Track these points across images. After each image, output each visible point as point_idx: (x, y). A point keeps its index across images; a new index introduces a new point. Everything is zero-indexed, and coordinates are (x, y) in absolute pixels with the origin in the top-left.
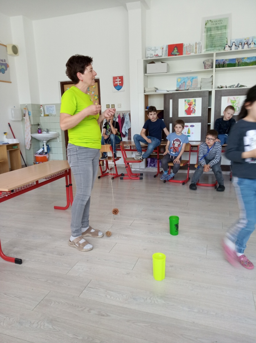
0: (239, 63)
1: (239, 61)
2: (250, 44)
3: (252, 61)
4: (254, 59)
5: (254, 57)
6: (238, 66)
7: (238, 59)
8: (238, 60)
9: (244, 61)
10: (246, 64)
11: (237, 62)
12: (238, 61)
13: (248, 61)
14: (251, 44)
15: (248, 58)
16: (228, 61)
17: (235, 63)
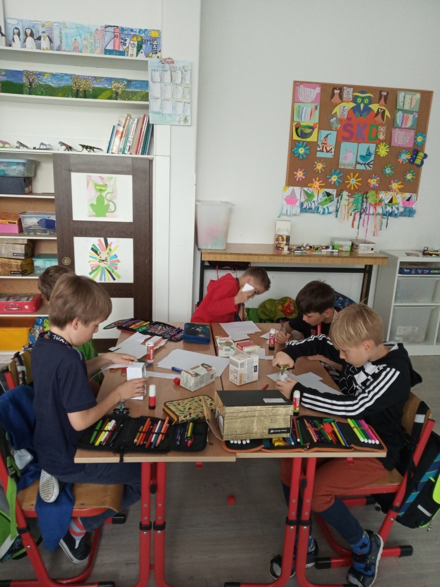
0: (31, 84)
1: (31, 80)
2: (39, 38)
3: (63, 83)
4: (67, 80)
5: (66, 75)
6: (30, 94)
7: (28, 74)
8: (27, 77)
9: (44, 81)
10: (50, 91)
11: (25, 80)
12: (29, 79)
13: (54, 84)
14: (42, 39)
15: (53, 75)
16: (4, 75)
17: (21, 82)
